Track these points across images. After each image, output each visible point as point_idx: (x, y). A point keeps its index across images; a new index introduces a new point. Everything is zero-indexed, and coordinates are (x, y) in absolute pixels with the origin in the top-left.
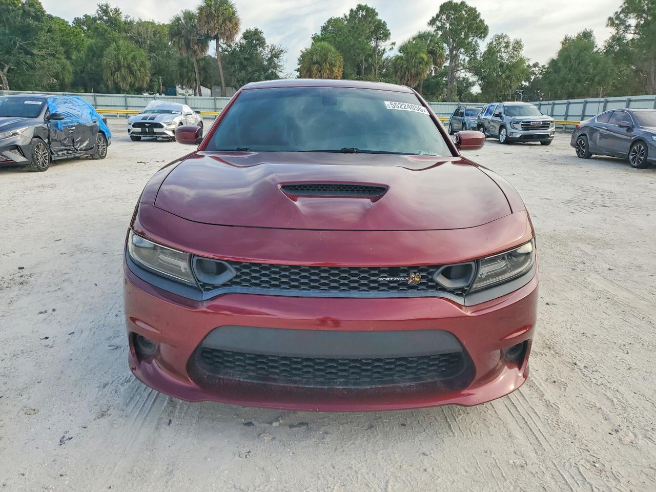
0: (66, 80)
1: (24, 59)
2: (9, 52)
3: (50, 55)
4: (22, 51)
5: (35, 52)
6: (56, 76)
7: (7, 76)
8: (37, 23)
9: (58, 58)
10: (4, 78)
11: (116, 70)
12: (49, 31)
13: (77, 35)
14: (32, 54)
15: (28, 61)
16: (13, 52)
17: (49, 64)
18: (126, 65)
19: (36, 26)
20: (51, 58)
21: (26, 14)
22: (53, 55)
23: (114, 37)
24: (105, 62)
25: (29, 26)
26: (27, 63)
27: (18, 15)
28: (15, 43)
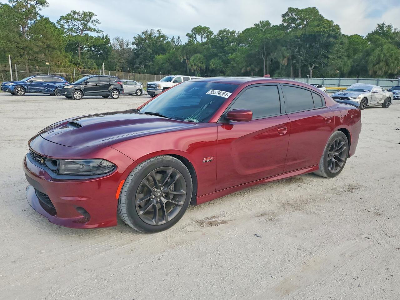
0: (345, 71)
1: (323, 61)
2: (316, 58)
3: (338, 57)
4: (323, 56)
5: (330, 56)
6: (339, 69)
7: (313, 70)
8: (334, 40)
9: (343, 59)
10: (311, 72)
11: (377, 64)
12: (341, 44)
13: (364, 43)
14: (328, 58)
15: (325, 62)
16: (318, 57)
17: (336, 63)
18: (384, 60)
19: (333, 42)
20: (339, 59)
21: (329, 36)
22: (340, 58)
23: (382, 43)
24: (371, 59)
25: (330, 42)
26: (324, 63)
27: (325, 37)
28: (321, 53)
